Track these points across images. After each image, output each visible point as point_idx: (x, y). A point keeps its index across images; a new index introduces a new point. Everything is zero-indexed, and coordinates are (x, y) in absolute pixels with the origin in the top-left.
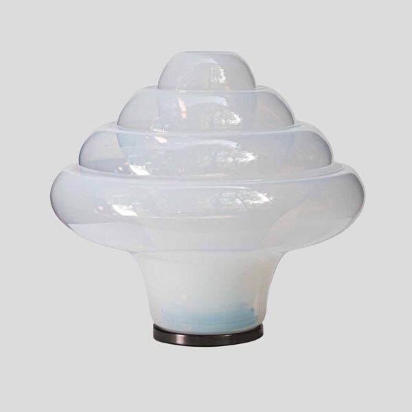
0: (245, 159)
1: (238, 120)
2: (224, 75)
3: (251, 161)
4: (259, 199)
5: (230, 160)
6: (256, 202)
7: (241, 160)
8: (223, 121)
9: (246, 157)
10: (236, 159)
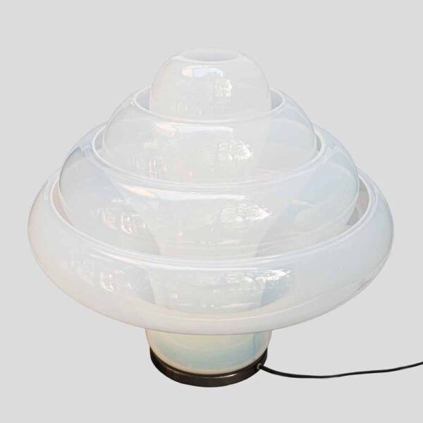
0: (257, 218)
4: (274, 274)
5: (240, 219)
6: (270, 279)
7: (253, 219)
10: (247, 218)
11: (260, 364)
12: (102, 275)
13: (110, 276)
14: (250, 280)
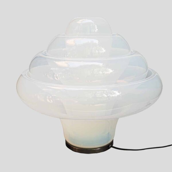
0: (108, 72)
1: (104, 51)
2: (97, 28)
3: (111, 73)
4: (115, 93)
5: (101, 73)
6: (113, 96)
7: (106, 73)
8: (97, 52)
9: (109, 71)
10: (104, 72)
11: (110, 145)
12: (47, 97)
13: (51, 97)
14: (106, 96)
